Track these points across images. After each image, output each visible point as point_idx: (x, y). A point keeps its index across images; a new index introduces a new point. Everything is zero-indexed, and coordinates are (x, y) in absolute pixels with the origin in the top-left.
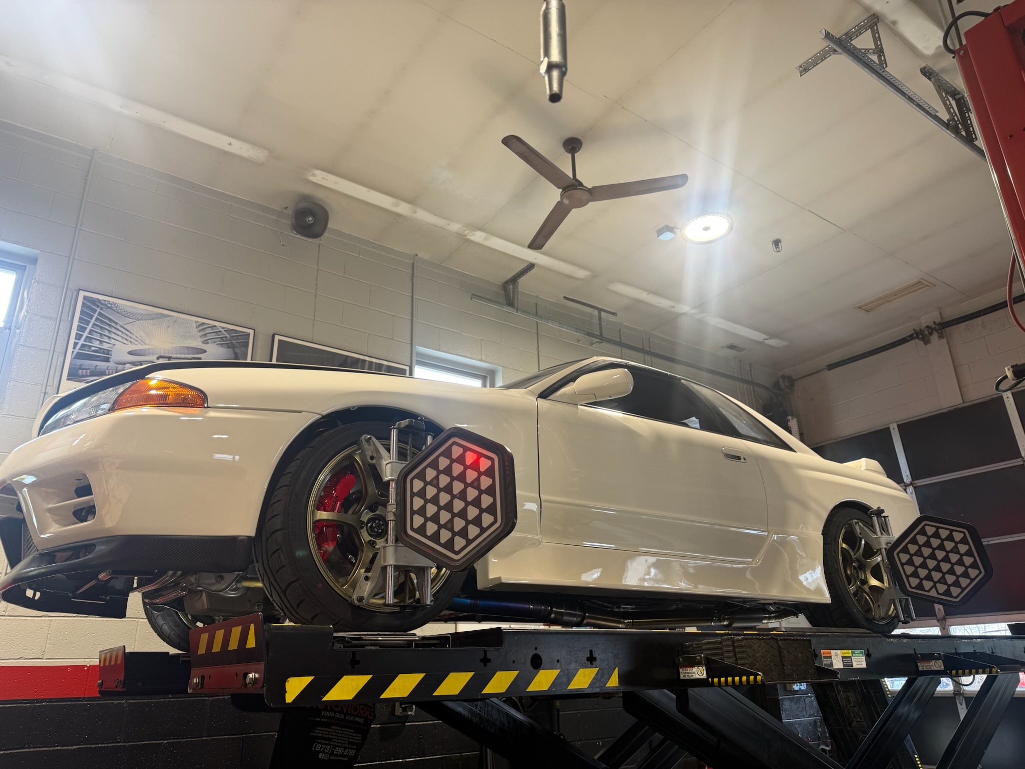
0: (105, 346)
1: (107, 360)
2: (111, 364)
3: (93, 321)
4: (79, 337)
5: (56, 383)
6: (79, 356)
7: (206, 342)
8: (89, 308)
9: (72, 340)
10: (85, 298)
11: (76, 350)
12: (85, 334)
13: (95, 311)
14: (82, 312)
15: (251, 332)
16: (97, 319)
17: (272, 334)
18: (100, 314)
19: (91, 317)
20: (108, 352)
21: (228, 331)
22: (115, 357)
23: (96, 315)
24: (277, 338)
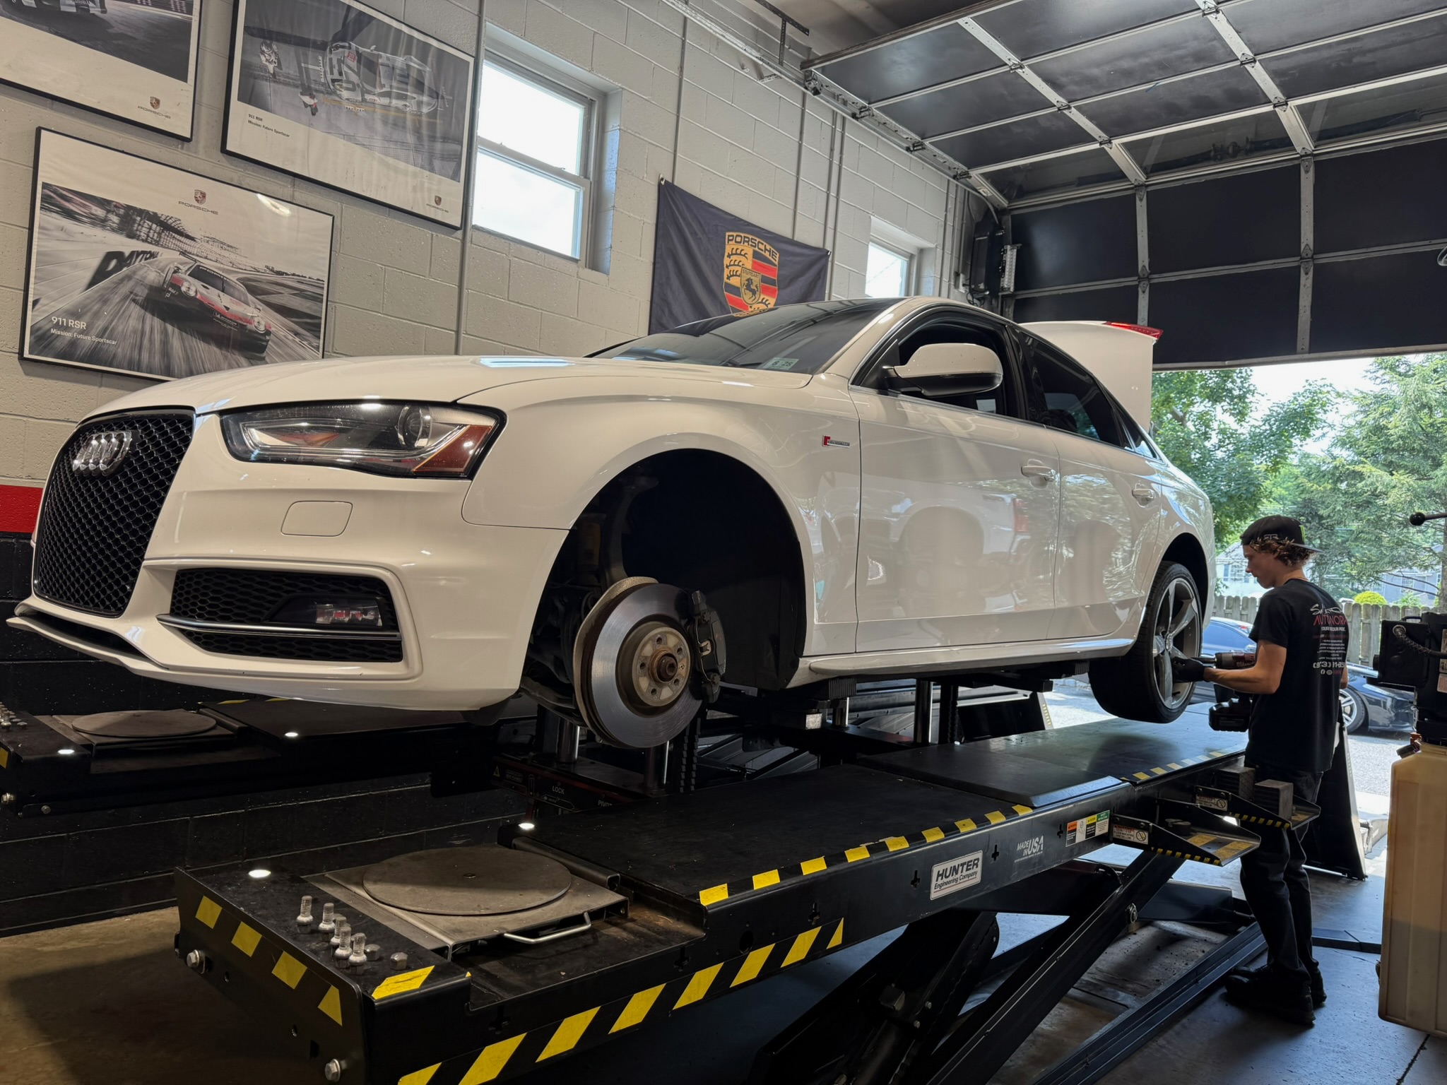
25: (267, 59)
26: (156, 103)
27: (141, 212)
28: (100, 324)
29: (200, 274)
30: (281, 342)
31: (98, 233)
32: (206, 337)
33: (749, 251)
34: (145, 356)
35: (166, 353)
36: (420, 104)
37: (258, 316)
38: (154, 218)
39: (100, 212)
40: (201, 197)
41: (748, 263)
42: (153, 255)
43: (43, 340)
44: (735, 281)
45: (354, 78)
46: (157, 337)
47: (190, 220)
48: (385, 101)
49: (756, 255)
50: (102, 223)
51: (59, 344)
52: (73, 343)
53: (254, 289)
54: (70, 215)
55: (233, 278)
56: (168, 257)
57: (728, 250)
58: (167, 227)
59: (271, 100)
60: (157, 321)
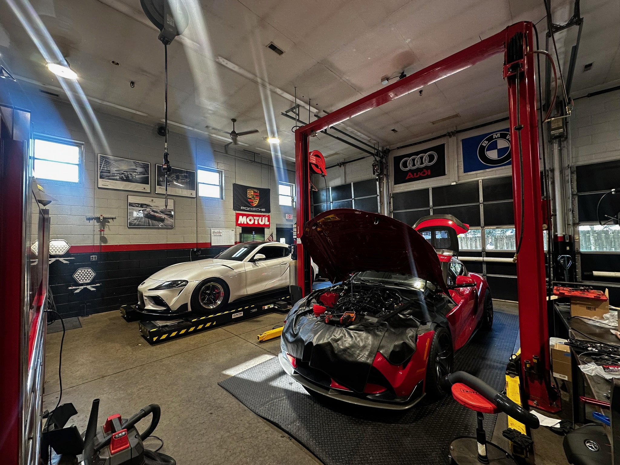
0: (108, 169)
1: (110, 173)
2: (111, 174)
3: (104, 162)
4: (100, 167)
5: (97, 180)
6: (101, 172)
7: (136, 167)
8: (102, 158)
9: (99, 168)
10: (100, 156)
11: (101, 171)
12: (102, 166)
13: (104, 159)
14: (100, 160)
15: (149, 163)
16: (105, 162)
17: (155, 163)
18: (105, 160)
19: (103, 161)
20: (109, 171)
21: (142, 163)
22: (111, 172)
23: (104, 161)
24: (157, 165)
25: (161, 179)
26: (144, 188)
27: (143, 204)
28: (139, 221)
29: (153, 211)
30: (167, 219)
31: (137, 208)
32: (155, 220)
33: (253, 192)
34: (146, 224)
35: (149, 223)
36: (187, 180)
37: (163, 216)
38: (146, 204)
39: (137, 205)
40: (152, 200)
41: (253, 194)
42: (146, 210)
43: (130, 224)
44: (250, 197)
45: (175, 179)
46: (147, 221)
47: (151, 204)
48: (181, 181)
49: (254, 192)
50: (137, 206)
51: (133, 224)
52: (135, 224)
53: (162, 212)
54: (133, 206)
55: (158, 211)
56: (148, 209)
57: (248, 192)
58: (148, 206)
59: (162, 185)
60: (147, 219)
